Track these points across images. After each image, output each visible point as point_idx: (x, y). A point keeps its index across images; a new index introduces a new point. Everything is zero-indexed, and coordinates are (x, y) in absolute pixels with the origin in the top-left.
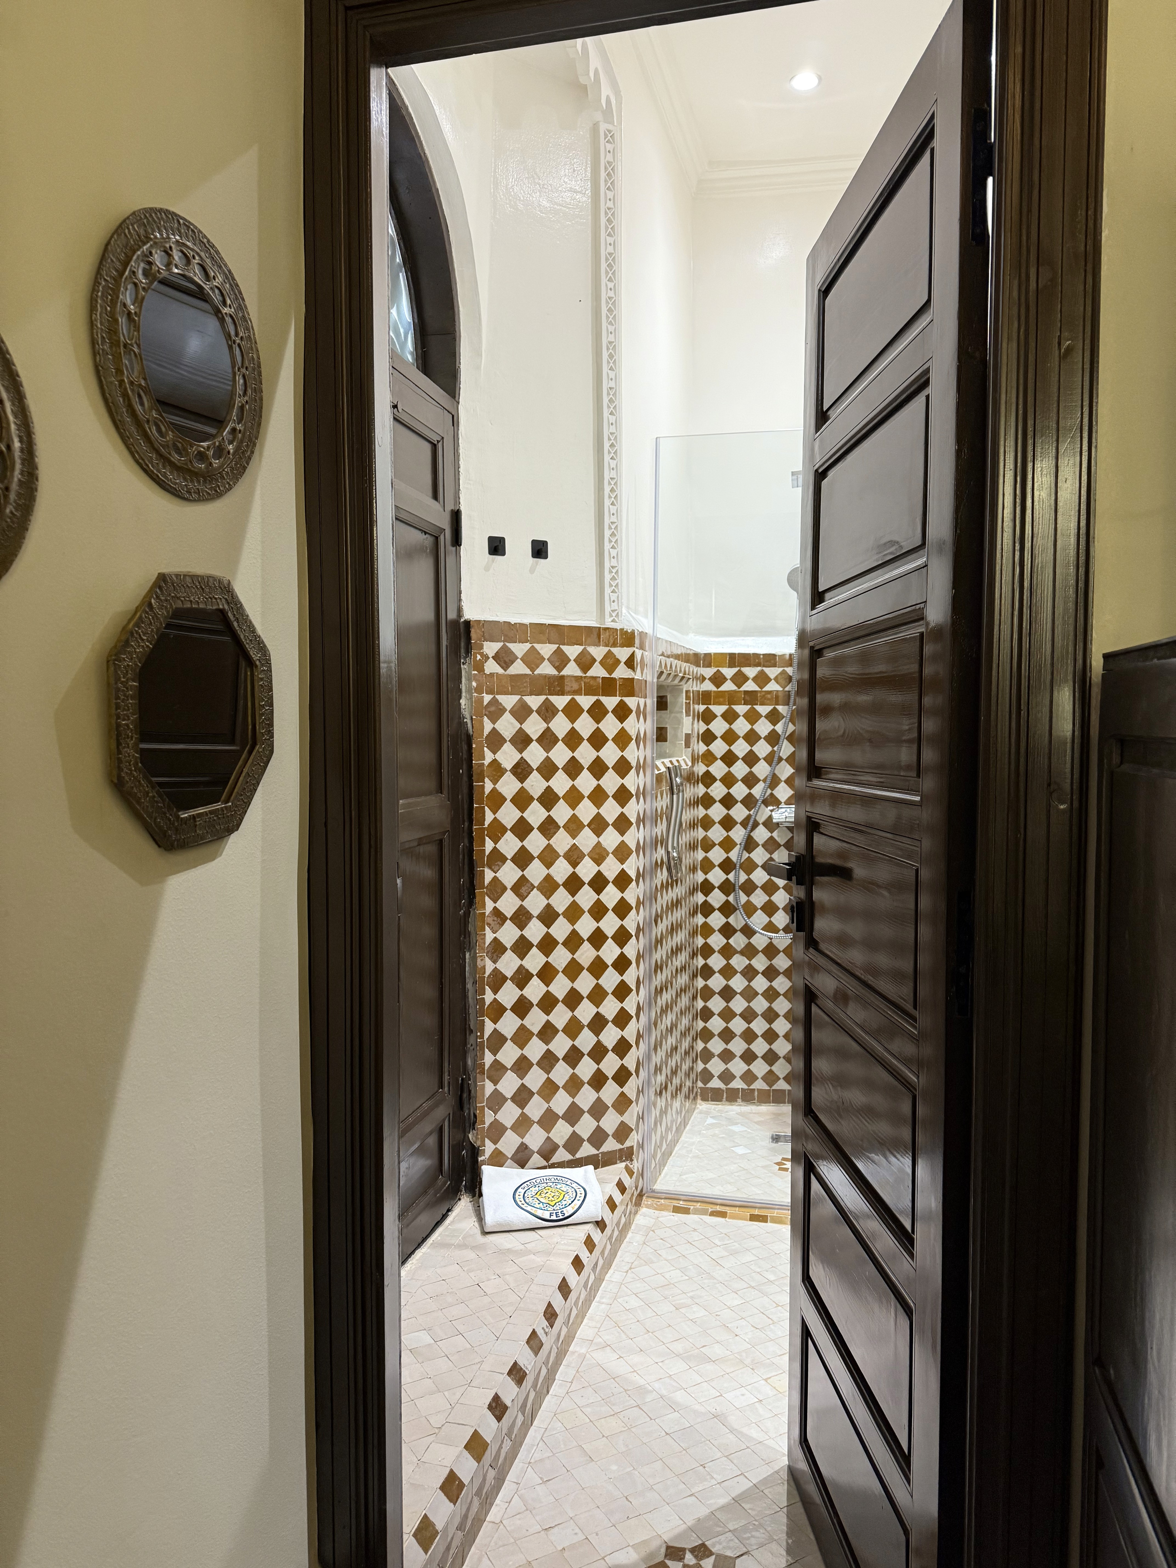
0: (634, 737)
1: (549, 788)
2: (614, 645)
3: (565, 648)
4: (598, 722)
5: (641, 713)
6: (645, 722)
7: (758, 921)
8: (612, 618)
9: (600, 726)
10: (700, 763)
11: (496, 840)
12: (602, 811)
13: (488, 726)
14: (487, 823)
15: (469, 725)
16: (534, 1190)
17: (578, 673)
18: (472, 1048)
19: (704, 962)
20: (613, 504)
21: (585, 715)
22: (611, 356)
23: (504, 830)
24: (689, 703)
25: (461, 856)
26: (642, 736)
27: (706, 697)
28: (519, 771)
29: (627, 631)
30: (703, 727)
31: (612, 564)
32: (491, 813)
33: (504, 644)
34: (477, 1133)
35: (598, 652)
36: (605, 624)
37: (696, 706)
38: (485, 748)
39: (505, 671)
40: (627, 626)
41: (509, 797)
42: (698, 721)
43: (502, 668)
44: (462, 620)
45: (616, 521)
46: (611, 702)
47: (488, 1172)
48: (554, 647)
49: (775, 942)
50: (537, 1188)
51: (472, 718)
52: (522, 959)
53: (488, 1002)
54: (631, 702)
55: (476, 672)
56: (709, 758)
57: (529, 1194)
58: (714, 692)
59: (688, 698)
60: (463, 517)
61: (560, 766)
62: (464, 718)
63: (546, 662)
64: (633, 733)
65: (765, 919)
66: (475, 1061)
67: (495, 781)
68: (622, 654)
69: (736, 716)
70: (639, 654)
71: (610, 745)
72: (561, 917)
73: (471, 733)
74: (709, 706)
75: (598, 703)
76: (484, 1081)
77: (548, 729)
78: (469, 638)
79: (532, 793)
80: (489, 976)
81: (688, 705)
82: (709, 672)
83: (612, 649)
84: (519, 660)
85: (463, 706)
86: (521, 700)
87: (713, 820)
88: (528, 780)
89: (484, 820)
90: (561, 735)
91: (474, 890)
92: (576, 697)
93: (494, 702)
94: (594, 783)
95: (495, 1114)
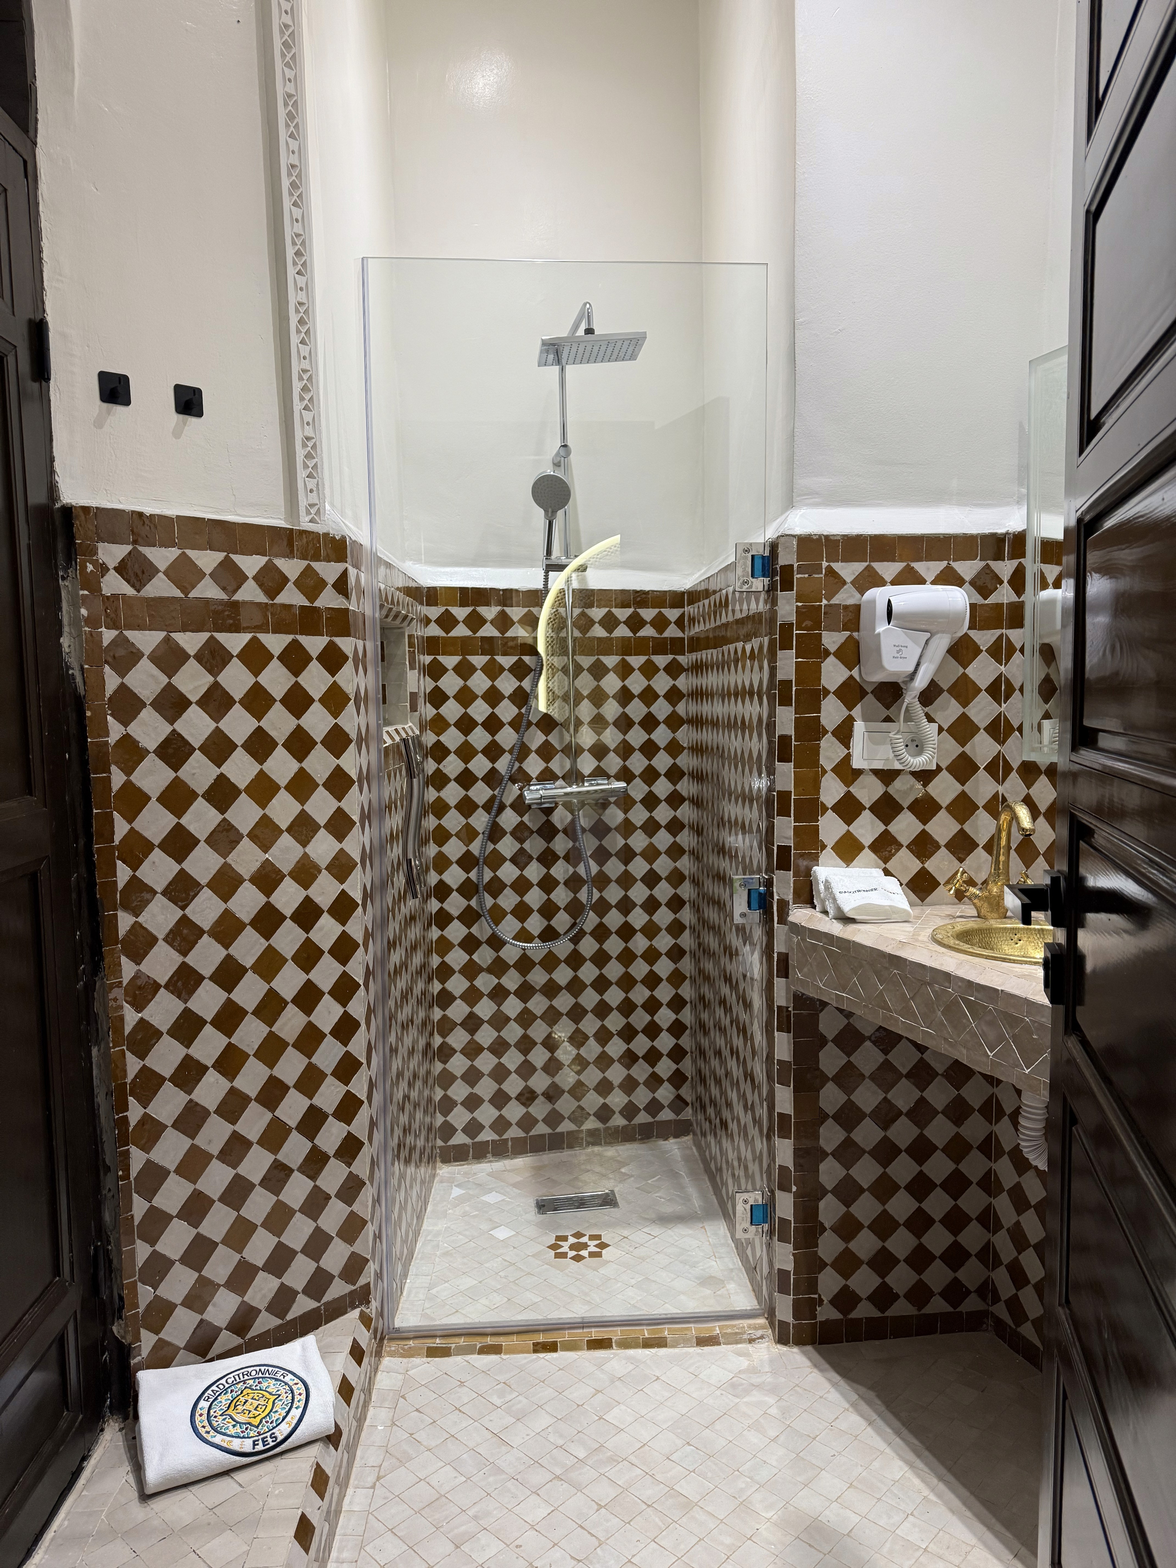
0: (352, 696)
1: (222, 778)
2: (317, 558)
3: (237, 559)
4: (296, 674)
5: (360, 661)
6: (365, 674)
7: (508, 929)
8: (310, 517)
9: (299, 679)
10: (428, 731)
11: (135, 865)
12: (309, 807)
13: (112, 681)
14: (117, 839)
15: (79, 679)
16: (224, 1399)
17: (261, 598)
18: (111, 1194)
19: (441, 987)
20: (303, 342)
21: (275, 663)
22: (291, 116)
23: (148, 847)
24: (414, 651)
25: (74, 896)
26: (363, 695)
27: (432, 645)
28: (170, 751)
29: (334, 538)
30: (429, 684)
31: (307, 434)
32: (125, 822)
33: (135, 548)
34: (126, 1325)
35: (292, 568)
36: (299, 525)
37: (421, 657)
38: (109, 717)
39: (138, 591)
40: (333, 529)
41: (154, 794)
42: (424, 676)
43: (133, 586)
44: (58, 506)
45: (308, 368)
46: (314, 644)
47: (147, 1379)
48: (220, 556)
49: (529, 953)
50: (229, 1396)
51: (82, 668)
52: (188, 1047)
53: (133, 1122)
54: (346, 644)
55: (86, 592)
56: (439, 724)
57: (217, 1410)
58: (443, 637)
59: (411, 645)
60: (51, 335)
61: (239, 742)
62: (68, 668)
63: (207, 580)
64: (350, 690)
65: (516, 925)
66: (116, 1216)
67: (128, 770)
68: (329, 571)
69: (472, 669)
70: (352, 572)
71: (316, 708)
72: (250, 972)
73: (82, 693)
74: (438, 657)
75: (295, 646)
76: (134, 1243)
77: (216, 686)
78: (70, 537)
79: (193, 785)
80: (134, 1080)
81: (412, 654)
82: (434, 612)
83: (313, 564)
84: (161, 575)
85: (65, 649)
86: (167, 640)
87: (447, 804)
88: (186, 767)
89: (113, 833)
90: (237, 694)
91: (101, 947)
92: (259, 636)
93: (121, 641)
94: (294, 766)
95: (155, 1289)
